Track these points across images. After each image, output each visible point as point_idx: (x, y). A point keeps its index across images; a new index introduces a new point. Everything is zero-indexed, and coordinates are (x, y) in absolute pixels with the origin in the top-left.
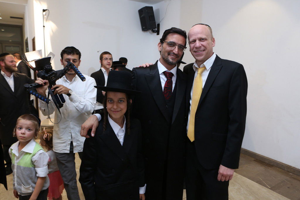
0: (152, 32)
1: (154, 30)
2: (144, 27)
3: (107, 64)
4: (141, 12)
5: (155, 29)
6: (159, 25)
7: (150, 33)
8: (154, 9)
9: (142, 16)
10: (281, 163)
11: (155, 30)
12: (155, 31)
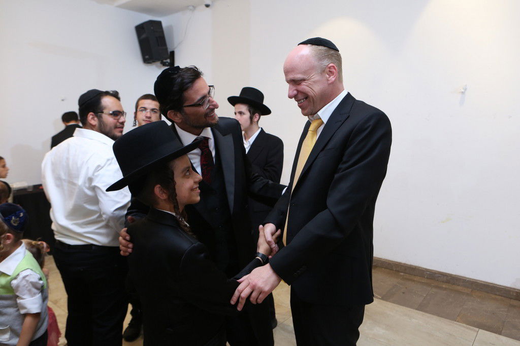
0: (162, 65)
1: (165, 61)
2: (147, 57)
3: (144, 120)
4: (141, 29)
5: (166, 59)
6: (173, 53)
7: (157, 66)
8: (164, 25)
9: (144, 36)
10: (386, 260)
11: (167, 62)
12: (167, 64)
